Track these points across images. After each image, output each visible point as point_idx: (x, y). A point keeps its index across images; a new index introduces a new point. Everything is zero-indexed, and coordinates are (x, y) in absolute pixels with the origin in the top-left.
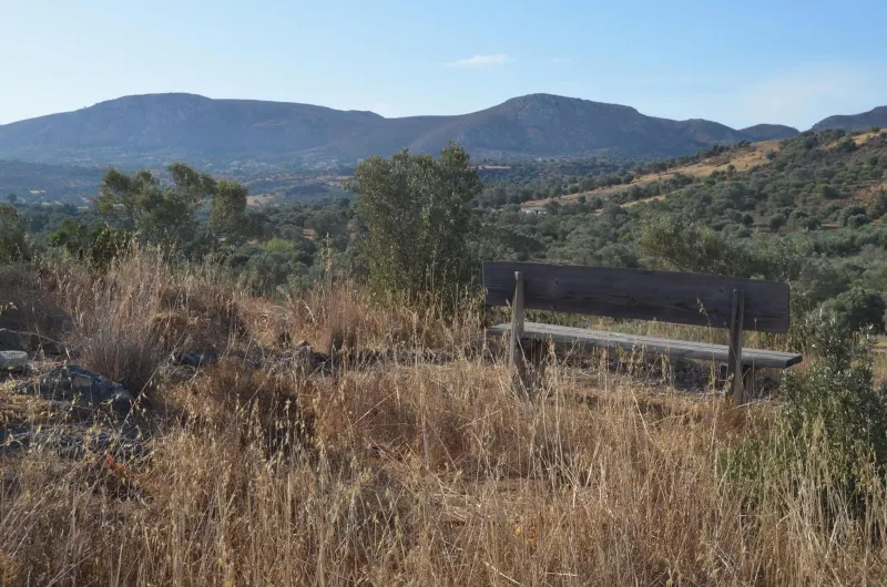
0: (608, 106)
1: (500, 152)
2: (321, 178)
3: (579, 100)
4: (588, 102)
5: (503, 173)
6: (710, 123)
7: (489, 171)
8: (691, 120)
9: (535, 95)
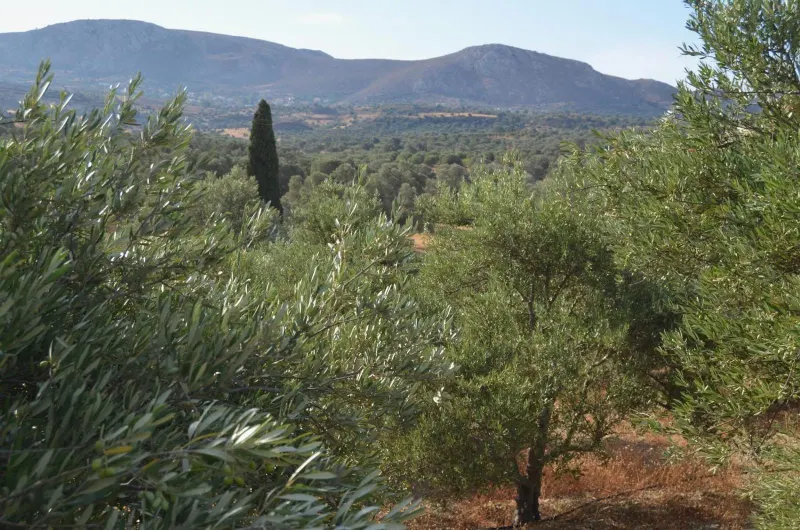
0: (564, 61)
1: (458, 100)
2: (296, 116)
3: (535, 53)
4: (543, 55)
5: (490, 122)
6: (660, 83)
7: (476, 119)
8: (642, 80)
9: (492, 46)
